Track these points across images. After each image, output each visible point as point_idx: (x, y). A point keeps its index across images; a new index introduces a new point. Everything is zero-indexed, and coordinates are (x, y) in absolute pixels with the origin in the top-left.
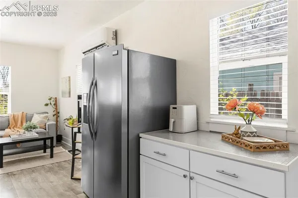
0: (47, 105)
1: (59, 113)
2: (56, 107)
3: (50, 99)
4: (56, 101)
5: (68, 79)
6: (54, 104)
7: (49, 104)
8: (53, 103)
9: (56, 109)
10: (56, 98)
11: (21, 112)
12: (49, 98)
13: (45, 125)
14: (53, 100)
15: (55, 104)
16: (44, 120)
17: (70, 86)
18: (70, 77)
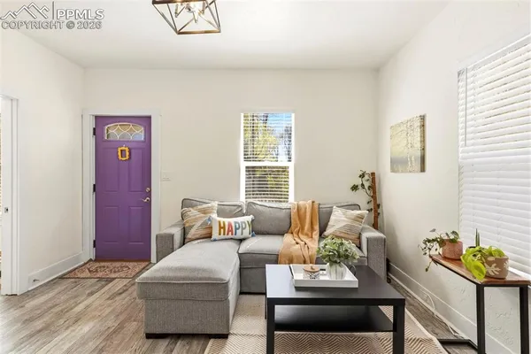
0: (355, 188)
1: (379, 206)
2: (374, 192)
3: (362, 176)
4: (373, 180)
5: (418, 123)
6: (369, 187)
7: (360, 187)
8: (367, 185)
9: (374, 197)
10: (373, 174)
11: (310, 202)
12: (361, 173)
13: (359, 238)
14: (366, 177)
15: (373, 187)
16: (356, 224)
17: (423, 141)
18: (423, 118)
